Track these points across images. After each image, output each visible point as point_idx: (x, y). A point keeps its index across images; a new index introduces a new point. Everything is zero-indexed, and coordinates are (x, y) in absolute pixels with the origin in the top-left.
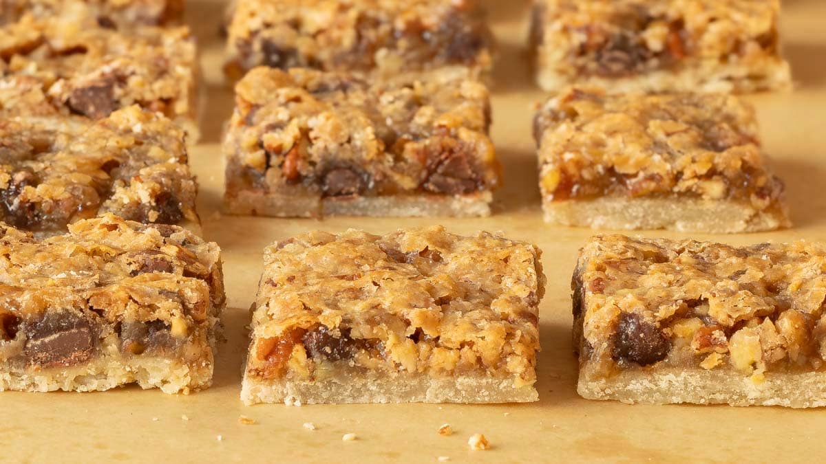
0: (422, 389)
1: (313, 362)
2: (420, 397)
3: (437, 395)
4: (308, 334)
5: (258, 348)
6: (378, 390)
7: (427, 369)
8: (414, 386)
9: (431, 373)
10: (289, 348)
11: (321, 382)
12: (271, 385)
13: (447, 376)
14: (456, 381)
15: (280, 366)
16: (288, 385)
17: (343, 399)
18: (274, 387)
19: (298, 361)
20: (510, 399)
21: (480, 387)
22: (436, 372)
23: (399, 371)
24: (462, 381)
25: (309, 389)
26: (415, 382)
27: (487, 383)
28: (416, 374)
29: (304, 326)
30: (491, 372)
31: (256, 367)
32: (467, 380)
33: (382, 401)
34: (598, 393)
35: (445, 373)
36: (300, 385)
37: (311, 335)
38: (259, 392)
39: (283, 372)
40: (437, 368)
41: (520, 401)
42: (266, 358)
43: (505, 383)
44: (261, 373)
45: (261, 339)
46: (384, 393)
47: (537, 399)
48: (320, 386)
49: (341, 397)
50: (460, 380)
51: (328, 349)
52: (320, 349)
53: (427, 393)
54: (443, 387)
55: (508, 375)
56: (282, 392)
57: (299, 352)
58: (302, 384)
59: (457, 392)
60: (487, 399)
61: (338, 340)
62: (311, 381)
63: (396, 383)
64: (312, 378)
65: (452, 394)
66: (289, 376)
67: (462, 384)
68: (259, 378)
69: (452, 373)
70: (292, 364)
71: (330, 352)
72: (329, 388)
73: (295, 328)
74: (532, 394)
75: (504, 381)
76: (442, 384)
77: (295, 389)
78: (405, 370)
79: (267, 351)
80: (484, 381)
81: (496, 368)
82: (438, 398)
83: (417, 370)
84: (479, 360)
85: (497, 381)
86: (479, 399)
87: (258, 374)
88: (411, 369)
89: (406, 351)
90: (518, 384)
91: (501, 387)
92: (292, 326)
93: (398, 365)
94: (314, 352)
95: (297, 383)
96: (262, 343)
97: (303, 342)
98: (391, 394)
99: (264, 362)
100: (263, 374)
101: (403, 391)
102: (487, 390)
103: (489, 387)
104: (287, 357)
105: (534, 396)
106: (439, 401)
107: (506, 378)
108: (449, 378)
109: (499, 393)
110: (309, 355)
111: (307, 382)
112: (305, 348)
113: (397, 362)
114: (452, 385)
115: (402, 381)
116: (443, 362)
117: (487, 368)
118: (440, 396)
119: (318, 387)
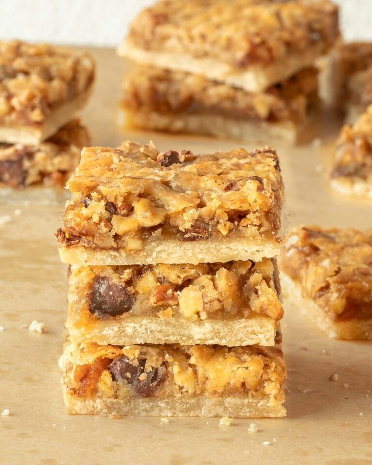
0: (198, 406)
1: (117, 384)
2: (197, 412)
3: (210, 411)
4: (113, 362)
5: (75, 373)
6: (166, 406)
7: (203, 391)
8: (193, 403)
9: (206, 394)
10: (99, 373)
11: (123, 399)
12: (85, 400)
13: (219, 396)
14: (224, 401)
15: (92, 387)
16: (98, 401)
17: (139, 413)
18: (87, 402)
19: (105, 383)
20: (265, 415)
21: (243, 405)
22: (210, 394)
23: (182, 393)
24: (230, 401)
25: (113, 404)
26: (193, 401)
27: (248, 402)
28: (195, 395)
29: (110, 356)
30: (252, 394)
31: (74, 387)
32: (233, 400)
33: (168, 415)
34: (80, 338)
35: (217, 395)
36: (107, 401)
37: (115, 364)
38: (75, 405)
39: (95, 391)
40: (211, 391)
41: (272, 416)
42: (82, 380)
43: (262, 403)
44: (77, 392)
45: (77, 366)
46: (170, 409)
47: (285, 415)
48: (122, 403)
49: (137, 411)
50: (228, 399)
51: (129, 375)
52: (122, 373)
53: (203, 409)
54: (215, 405)
55: (265, 396)
56: (93, 406)
57: (106, 376)
58: (108, 401)
59: (226, 409)
60: (248, 415)
61: (137, 368)
62: (115, 398)
63: (180, 401)
64: (116, 397)
65: (221, 410)
66: (99, 394)
67: (229, 403)
68: (76, 395)
69: (222, 395)
70: (101, 386)
71: (130, 377)
72: (128, 404)
73: (103, 358)
74: (282, 411)
75: (261, 401)
76: (214, 402)
77: (103, 404)
78: (187, 392)
79: (82, 375)
80: (246, 401)
81: (256, 391)
82: (210, 413)
83: (196, 392)
84: (243, 384)
85: (256, 401)
86: (242, 414)
87: (75, 393)
88: (191, 391)
89: (188, 378)
90: (272, 403)
91: (259, 405)
92: (101, 357)
93: (181, 388)
94: (118, 377)
95: (104, 399)
96: (79, 369)
97: (109, 369)
98: (176, 409)
99: (80, 383)
100: (79, 393)
101: (185, 407)
102: (248, 407)
103: (249, 405)
104: (97, 380)
105: (283, 412)
106: (211, 415)
107: (262, 399)
108: (220, 398)
109: (257, 410)
110: (114, 379)
111: (112, 400)
112: (111, 373)
113: (181, 385)
114: (221, 404)
115: (184, 400)
116: (216, 386)
117: (249, 391)
118: (211, 412)
119: (120, 403)
